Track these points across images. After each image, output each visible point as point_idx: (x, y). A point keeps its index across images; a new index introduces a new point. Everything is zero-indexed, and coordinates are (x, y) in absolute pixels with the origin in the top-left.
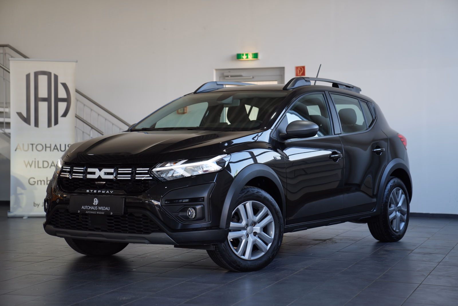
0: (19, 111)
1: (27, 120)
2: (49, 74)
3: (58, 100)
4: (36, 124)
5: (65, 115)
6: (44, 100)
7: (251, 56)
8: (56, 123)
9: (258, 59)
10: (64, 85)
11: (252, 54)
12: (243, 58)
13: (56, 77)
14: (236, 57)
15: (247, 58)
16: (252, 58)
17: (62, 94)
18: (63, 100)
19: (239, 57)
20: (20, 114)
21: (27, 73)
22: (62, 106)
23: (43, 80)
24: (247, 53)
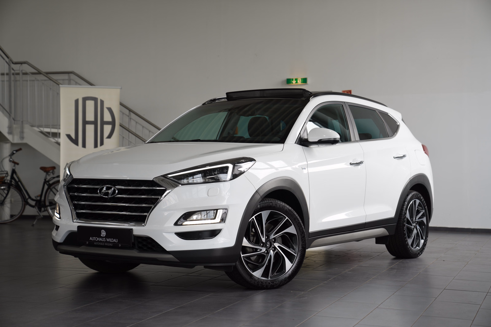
0: (68, 133)
1: (75, 141)
2: (95, 99)
3: (103, 123)
4: (84, 146)
5: (109, 137)
6: (90, 123)
7: (300, 81)
8: (102, 144)
9: (307, 84)
10: (110, 110)
11: (301, 79)
12: (292, 83)
13: (102, 102)
14: (286, 82)
15: (297, 82)
16: (301, 83)
17: (107, 117)
18: (108, 123)
19: (289, 81)
20: (69, 136)
21: (76, 98)
22: (107, 129)
23: (90, 105)
24: (296, 78)
